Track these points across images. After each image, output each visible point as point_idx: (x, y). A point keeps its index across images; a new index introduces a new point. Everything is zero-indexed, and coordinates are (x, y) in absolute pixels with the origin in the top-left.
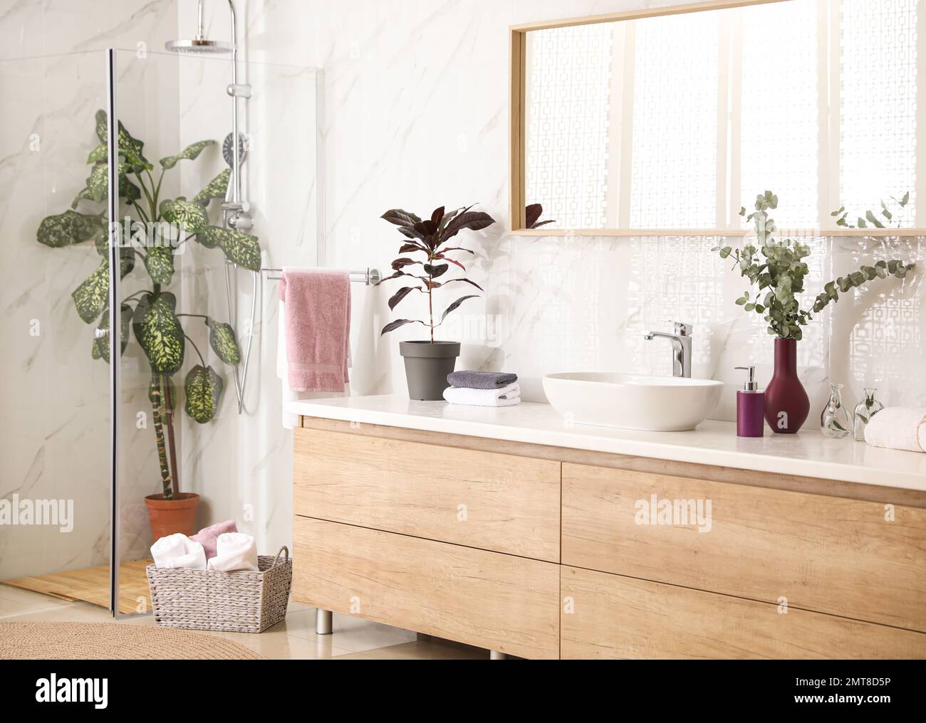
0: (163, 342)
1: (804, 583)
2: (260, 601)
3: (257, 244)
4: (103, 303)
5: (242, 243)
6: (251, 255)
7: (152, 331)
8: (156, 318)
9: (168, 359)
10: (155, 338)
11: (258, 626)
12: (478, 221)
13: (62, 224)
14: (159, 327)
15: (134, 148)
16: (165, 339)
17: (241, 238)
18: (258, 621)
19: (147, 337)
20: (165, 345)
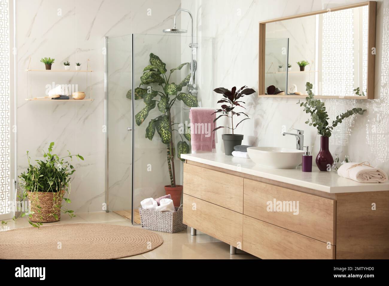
0: (165, 132)
1: (300, 224)
2: (172, 222)
3: (197, 99)
4: (143, 119)
5: (191, 99)
6: (194, 103)
7: (162, 129)
8: (163, 124)
9: (167, 139)
10: (163, 131)
11: (172, 231)
12: (249, 92)
13: (137, 92)
14: (164, 128)
15: (162, 66)
16: (166, 132)
17: (190, 97)
18: (172, 229)
19: (160, 131)
20: (166, 134)
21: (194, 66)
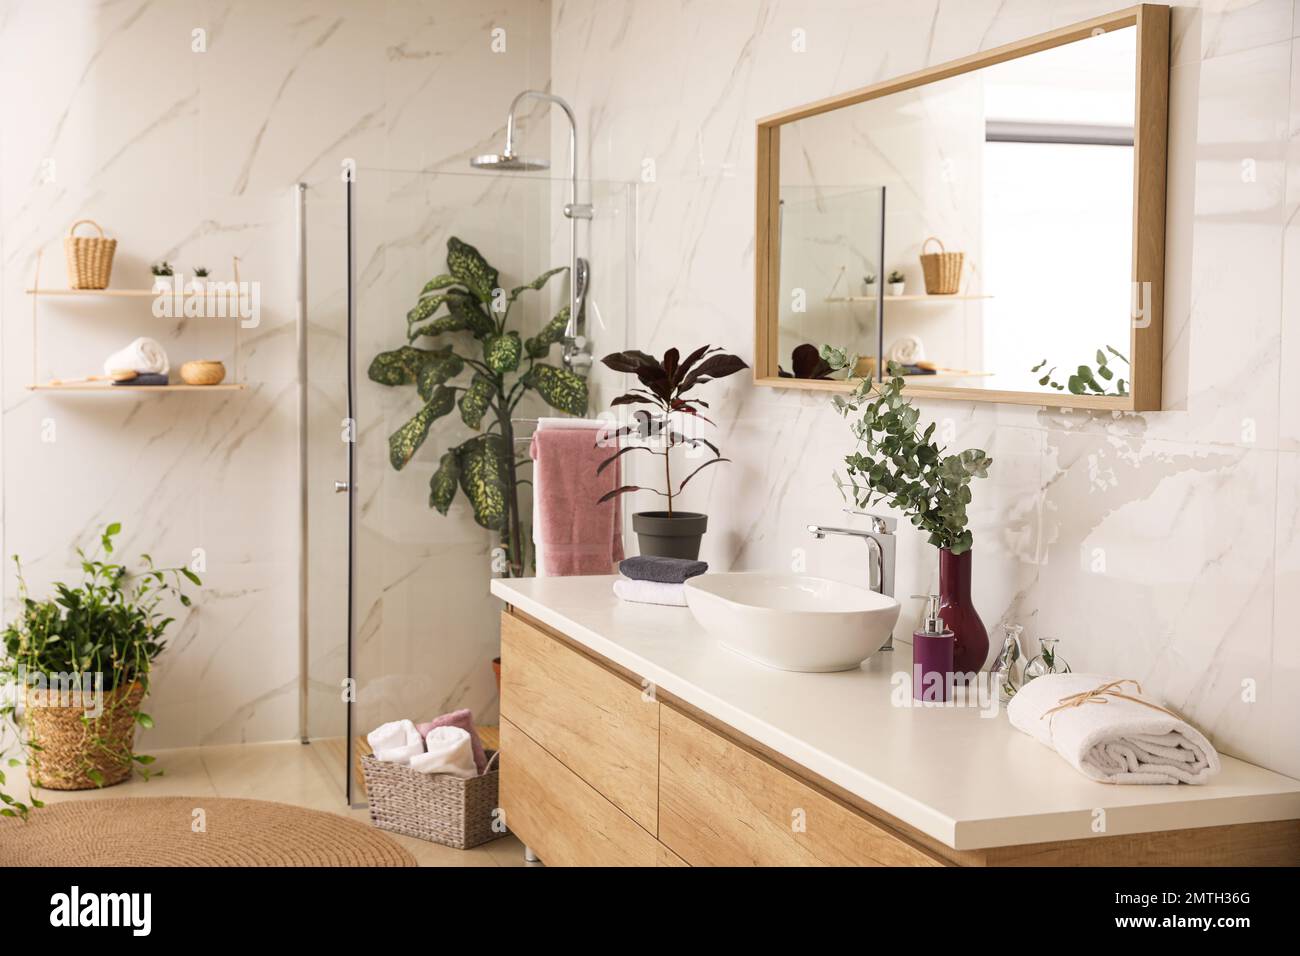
0: (485, 492)
2: (462, 812)
3: (584, 385)
4: (412, 449)
5: (565, 384)
6: (574, 397)
7: (476, 479)
8: (480, 465)
9: (491, 512)
10: (478, 487)
11: (462, 841)
12: (726, 365)
13: (404, 361)
14: (483, 476)
15: (487, 278)
16: (488, 489)
17: (565, 378)
18: (462, 835)
19: (472, 486)
20: (487, 496)
21: (582, 277)
